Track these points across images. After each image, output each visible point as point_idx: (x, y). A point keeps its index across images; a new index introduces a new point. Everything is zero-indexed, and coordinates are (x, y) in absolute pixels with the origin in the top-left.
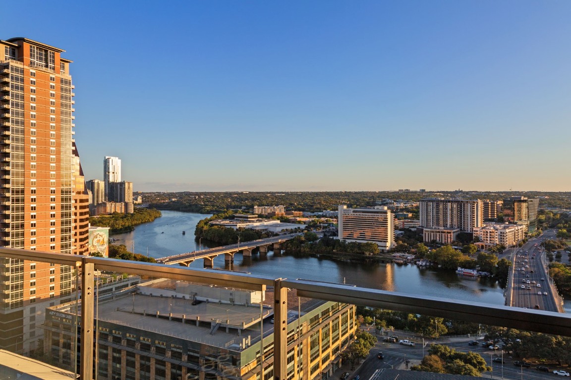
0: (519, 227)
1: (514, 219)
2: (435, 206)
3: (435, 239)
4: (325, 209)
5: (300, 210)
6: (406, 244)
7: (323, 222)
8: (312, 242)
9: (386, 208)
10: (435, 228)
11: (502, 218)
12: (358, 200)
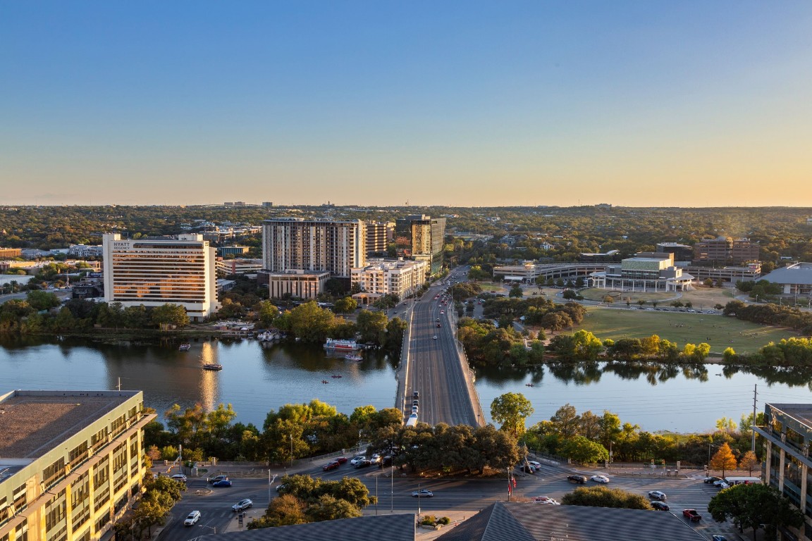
0: (419, 265)
1: (410, 252)
2: (289, 232)
3: (289, 292)
4: (73, 242)
5: (14, 244)
6: (239, 304)
7: (70, 269)
8: (45, 311)
9: (200, 238)
10: (289, 273)
11: (394, 250)
12: (143, 222)
